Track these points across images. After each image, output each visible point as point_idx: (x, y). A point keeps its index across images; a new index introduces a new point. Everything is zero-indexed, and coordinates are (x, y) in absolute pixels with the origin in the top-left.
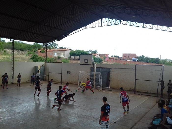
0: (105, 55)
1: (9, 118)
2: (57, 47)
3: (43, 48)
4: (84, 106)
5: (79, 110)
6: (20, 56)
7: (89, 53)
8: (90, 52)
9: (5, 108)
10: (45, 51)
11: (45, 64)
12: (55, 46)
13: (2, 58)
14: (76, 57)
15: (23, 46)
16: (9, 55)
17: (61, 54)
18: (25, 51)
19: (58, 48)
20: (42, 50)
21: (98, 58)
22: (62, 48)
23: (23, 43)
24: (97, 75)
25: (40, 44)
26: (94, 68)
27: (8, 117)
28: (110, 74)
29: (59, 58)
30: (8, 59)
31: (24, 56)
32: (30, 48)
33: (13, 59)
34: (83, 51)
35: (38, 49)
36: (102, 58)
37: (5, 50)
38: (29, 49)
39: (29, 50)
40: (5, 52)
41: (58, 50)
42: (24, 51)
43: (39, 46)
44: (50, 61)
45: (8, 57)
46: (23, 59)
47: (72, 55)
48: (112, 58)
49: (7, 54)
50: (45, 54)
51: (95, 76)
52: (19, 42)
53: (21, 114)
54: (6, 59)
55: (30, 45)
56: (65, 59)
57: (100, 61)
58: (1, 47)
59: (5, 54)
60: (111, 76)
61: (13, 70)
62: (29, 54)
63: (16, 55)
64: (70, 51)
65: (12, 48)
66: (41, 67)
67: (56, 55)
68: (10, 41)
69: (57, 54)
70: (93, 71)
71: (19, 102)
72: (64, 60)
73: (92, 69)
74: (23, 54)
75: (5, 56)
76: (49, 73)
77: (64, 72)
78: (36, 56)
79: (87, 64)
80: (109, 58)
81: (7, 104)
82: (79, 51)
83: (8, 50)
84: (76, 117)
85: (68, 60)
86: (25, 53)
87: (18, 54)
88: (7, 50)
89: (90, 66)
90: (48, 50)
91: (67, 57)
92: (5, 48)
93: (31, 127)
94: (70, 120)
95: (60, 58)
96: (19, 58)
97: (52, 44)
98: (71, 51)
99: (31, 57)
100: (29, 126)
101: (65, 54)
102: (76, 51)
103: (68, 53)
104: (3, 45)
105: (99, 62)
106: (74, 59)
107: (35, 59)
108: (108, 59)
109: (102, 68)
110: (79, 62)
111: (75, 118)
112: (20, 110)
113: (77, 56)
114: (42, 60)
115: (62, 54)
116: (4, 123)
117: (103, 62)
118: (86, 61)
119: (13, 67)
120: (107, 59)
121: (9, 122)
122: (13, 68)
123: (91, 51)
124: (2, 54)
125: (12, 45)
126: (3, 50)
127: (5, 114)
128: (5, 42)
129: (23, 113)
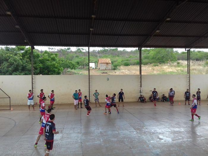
6: (196, 67)
9: (184, 127)
13: (176, 71)
15: (199, 55)
16: (183, 67)
18: (203, 60)
23: (199, 52)
27: (188, 138)
30: (183, 71)
31: (201, 67)
33: (189, 71)
37: (178, 61)
38: (207, 57)
39: (207, 59)
40: (178, 63)
42: (200, 60)
45: (182, 69)
46: (200, 71)
49: (181, 66)
52: (194, 51)
53: (202, 138)
58: (175, 58)
59: (179, 66)
61: (190, 85)
63: (192, 66)
65: (188, 59)
68: (186, 50)
74: (199, 65)
75: (179, 68)
81: (185, 123)
83: (182, 62)
86: (203, 63)
87: (194, 65)
88: (180, 61)
92: (179, 59)
96: (195, 69)
104: (176, 56)
112: (201, 133)
116: (184, 144)
119: (190, 80)
121: (189, 145)
122: (190, 82)
124: (175, 66)
125: (188, 55)
126: (176, 62)
127: (184, 134)
128: (178, 52)
129: (205, 137)
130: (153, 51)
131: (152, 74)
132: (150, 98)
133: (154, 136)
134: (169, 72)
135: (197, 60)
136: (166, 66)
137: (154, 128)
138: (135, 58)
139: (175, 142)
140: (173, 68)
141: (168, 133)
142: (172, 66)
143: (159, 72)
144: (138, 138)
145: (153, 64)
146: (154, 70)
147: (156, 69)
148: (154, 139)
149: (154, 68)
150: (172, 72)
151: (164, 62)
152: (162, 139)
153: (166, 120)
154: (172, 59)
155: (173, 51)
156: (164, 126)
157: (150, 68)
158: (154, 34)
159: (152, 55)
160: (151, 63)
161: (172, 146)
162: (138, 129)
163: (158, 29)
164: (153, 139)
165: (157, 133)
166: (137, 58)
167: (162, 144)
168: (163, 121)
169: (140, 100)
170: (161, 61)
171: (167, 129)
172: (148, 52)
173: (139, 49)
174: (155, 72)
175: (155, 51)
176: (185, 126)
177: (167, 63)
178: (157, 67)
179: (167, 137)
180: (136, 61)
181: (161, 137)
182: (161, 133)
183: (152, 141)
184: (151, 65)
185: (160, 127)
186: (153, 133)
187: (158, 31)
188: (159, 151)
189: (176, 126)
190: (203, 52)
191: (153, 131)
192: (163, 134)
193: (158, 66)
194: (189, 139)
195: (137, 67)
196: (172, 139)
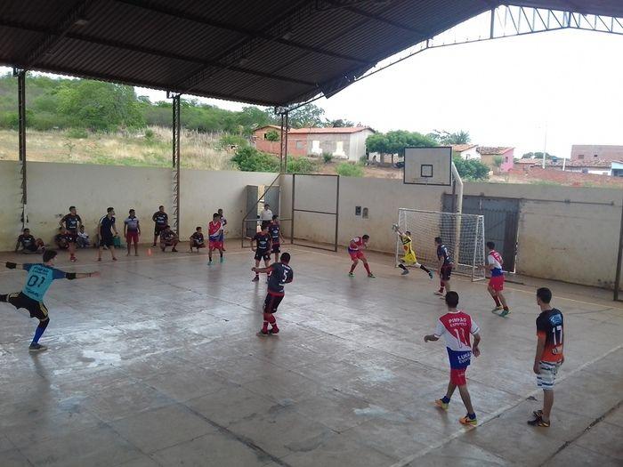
0: (498, 149)
1: (169, 350)
2: (322, 118)
3: (274, 122)
4: (416, 333)
5: (400, 343)
6: (197, 149)
7: (438, 141)
8: (444, 137)
9: (157, 318)
10: (279, 133)
11: (280, 179)
12: (315, 117)
13: (142, 158)
14: (388, 158)
15: (206, 115)
16: (162, 147)
17: (335, 144)
18: (215, 132)
19: (325, 125)
20: (271, 130)
21: (472, 162)
22: (337, 124)
23: (207, 107)
24: (468, 226)
25: (262, 108)
26: (454, 197)
27: (167, 347)
28: (519, 223)
29: (328, 159)
30: (160, 159)
31: (210, 152)
32: (229, 122)
33: (176, 161)
34: (415, 133)
35: (255, 125)
36: (489, 161)
37: (149, 128)
38: (225, 125)
39: (226, 130)
40: (149, 135)
41: (324, 130)
42: (209, 132)
43: (261, 118)
44: (296, 170)
45: (160, 152)
46: (206, 160)
47: (373, 151)
48: (525, 161)
49: (158, 142)
50: (279, 143)
51: (459, 228)
52: (193, 103)
53: (205, 341)
54: (152, 159)
55: (229, 113)
56: (350, 163)
57: (480, 171)
58: (139, 117)
59: (150, 144)
60: (523, 227)
61: (178, 198)
62: (226, 143)
63: (187, 146)
64: (368, 134)
65: (174, 124)
66: (268, 189)
67: (316, 148)
68: (168, 97)
69: (321, 146)
70: (454, 209)
71: (197, 303)
72: (344, 166)
73: (449, 201)
74: (206, 144)
75: (151, 150)
76: (293, 210)
77: (347, 210)
78: (248, 152)
79: (430, 180)
80: (516, 163)
81: (163, 306)
82: (399, 133)
83: (161, 131)
84: (389, 367)
85: (360, 165)
86: (214, 140)
87: (192, 144)
88: (155, 129)
89: (441, 190)
90: (292, 130)
91: (355, 157)
92: (150, 123)
93: (240, 386)
94: (366, 372)
95: (332, 160)
96: (195, 156)
97: (303, 107)
98: (372, 134)
99: (233, 155)
100: (232, 381)
101: (349, 145)
102: (390, 135)
103: (359, 141)
104: (143, 113)
105: (476, 178)
106: (382, 165)
107: (245, 161)
108: (510, 164)
109: (489, 199)
110: (399, 175)
111: (384, 368)
112: (202, 328)
113: (391, 151)
114: (269, 166)
115: (340, 145)
116: (155, 365)
117: (492, 177)
118: (427, 171)
119: (178, 185)
120: (505, 167)
121: (169, 363)
122: (178, 189)
123: (445, 135)
124: (139, 143)
125: (174, 112)
126: (144, 130)
127: (156, 337)
128: (149, 102)
129: (213, 338)
130: (69, 86)
131: (66, 161)
132: (58, 238)
133: (65, 355)
134: (120, 158)
135: (202, 129)
136: (111, 139)
137: (68, 329)
138: (7, 104)
139: (129, 362)
140: (133, 147)
141: (110, 339)
142: (129, 142)
143: (87, 159)
144: (9, 367)
145: (71, 130)
146: (71, 148)
147: (78, 146)
148: (64, 363)
149: (74, 142)
150: (130, 159)
151: (104, 127)
152: (92, 360)
153: (104, 305)
154: (130, 119)
155: (133, 95)
156: (100, 321)
157: (60, 144)
158: (67, 31)
159: (67, 100)
160: (61, 127)
161: (120, 375)
162: (13, 340)
163: (82, 16)
164: (61, 364)
165: (77, 343)
166: (11, 105)
167: (90, 374)
168: (96, 308)
169: (24, 244)
170: (97, 121)
171: (109, 327)
172: (50, 90)
173: (15, 73)
174: (76, 158)
175: (75, 87)
176: (162, 314)
177: (116, 131)
178: (81, 140)
179: (107, 352)
180: (8, 114)
181: (88, 353)
182: (88, 344)
183: (57, 372)
184: (62, 132)
185: (85, 325)
186: (64, 346)
187: (80, 22)
188: (80, 397)
189: (136, 316)
190: (217, 109)
191: (62, 339)
192: (95, 343)
193: (85, 137)
194: (169, 347)
195: (11, 137)
196: (124, 356)
